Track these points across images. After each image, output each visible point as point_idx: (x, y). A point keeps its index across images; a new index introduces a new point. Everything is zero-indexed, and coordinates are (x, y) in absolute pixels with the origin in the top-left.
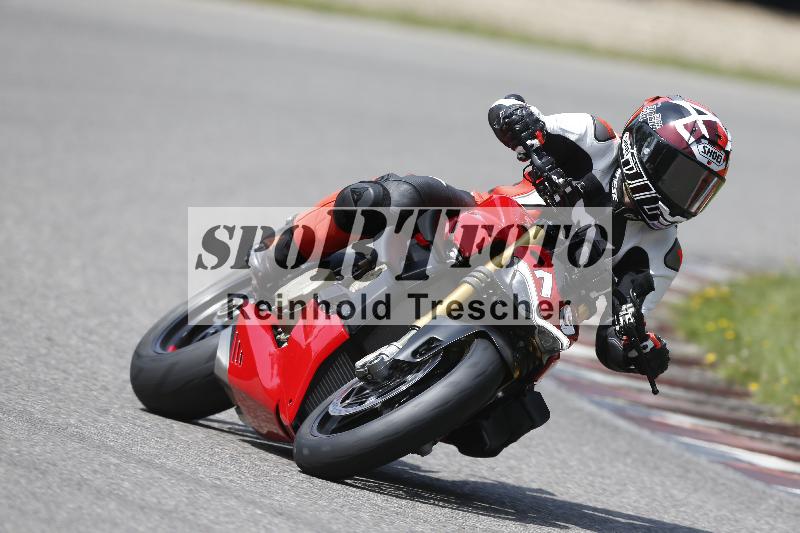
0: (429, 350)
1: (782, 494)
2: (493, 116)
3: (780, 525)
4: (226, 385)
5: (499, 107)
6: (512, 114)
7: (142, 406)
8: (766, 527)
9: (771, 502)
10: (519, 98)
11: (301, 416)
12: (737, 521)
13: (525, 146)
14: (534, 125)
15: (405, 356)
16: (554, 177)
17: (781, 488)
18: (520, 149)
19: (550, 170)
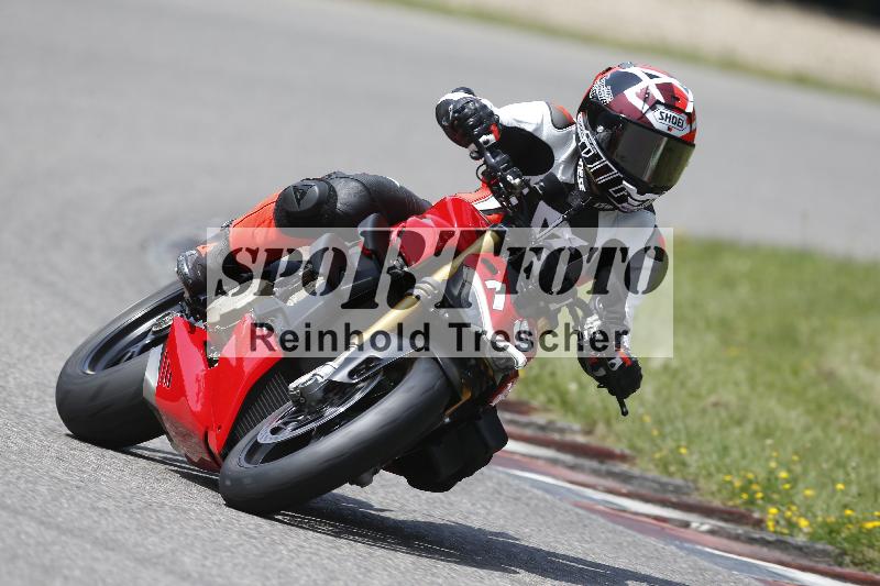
0: (368, 369)
1: (501, 476)
2: (441, 112)
3: (496, 509)
4: (155, 408)
5: (447, 102)
6: (463, 108)
7: (69, 432)
8: (483, 511)
9: (490, 484)
10: (468, 91)
11: (230, 443)
12: (451, 504)
13: (478, 144)
14: (487, 119)
15: (342, 377)
16: (509, 178)
17: (500, 469)
18: (473, 146)
19: (505, 170)
